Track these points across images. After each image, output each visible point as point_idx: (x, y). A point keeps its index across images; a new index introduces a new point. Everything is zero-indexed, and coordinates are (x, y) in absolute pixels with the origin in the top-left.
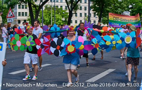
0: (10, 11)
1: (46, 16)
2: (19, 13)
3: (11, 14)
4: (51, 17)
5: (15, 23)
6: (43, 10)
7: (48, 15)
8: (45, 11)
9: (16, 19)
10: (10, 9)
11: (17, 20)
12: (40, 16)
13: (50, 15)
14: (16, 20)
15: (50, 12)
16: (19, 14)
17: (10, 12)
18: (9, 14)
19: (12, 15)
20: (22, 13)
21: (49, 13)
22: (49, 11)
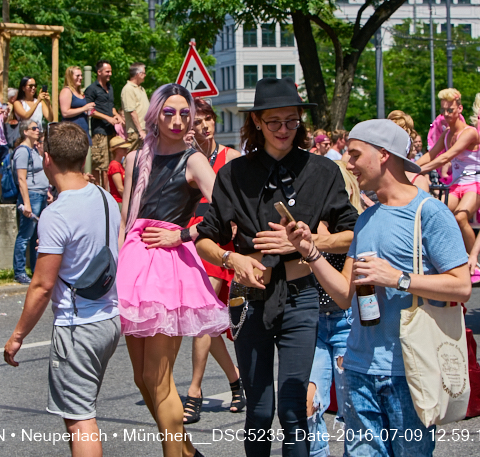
0: (193, 63)
1: (399, 88)
2: (250, 70)
3: (198, 77)
4: (429, 89)
5: (227, 128)
6: (385, 49)
7: (415, 79)
8: (393, 56)
9: (234, 102)
10: (192, 53)
11: (235, 112)
12: (365, 85)
13: (424, 79)
14: (231, 108)
15: (425, 61)
16: (250, 74)
17: (190, 68)
18: (185, 78)
19: (201, 85)
20: (266, 68)
21: (417, 70)
22: (419, 53)
